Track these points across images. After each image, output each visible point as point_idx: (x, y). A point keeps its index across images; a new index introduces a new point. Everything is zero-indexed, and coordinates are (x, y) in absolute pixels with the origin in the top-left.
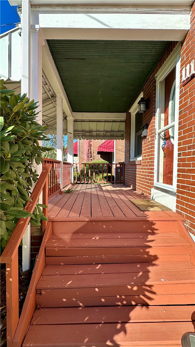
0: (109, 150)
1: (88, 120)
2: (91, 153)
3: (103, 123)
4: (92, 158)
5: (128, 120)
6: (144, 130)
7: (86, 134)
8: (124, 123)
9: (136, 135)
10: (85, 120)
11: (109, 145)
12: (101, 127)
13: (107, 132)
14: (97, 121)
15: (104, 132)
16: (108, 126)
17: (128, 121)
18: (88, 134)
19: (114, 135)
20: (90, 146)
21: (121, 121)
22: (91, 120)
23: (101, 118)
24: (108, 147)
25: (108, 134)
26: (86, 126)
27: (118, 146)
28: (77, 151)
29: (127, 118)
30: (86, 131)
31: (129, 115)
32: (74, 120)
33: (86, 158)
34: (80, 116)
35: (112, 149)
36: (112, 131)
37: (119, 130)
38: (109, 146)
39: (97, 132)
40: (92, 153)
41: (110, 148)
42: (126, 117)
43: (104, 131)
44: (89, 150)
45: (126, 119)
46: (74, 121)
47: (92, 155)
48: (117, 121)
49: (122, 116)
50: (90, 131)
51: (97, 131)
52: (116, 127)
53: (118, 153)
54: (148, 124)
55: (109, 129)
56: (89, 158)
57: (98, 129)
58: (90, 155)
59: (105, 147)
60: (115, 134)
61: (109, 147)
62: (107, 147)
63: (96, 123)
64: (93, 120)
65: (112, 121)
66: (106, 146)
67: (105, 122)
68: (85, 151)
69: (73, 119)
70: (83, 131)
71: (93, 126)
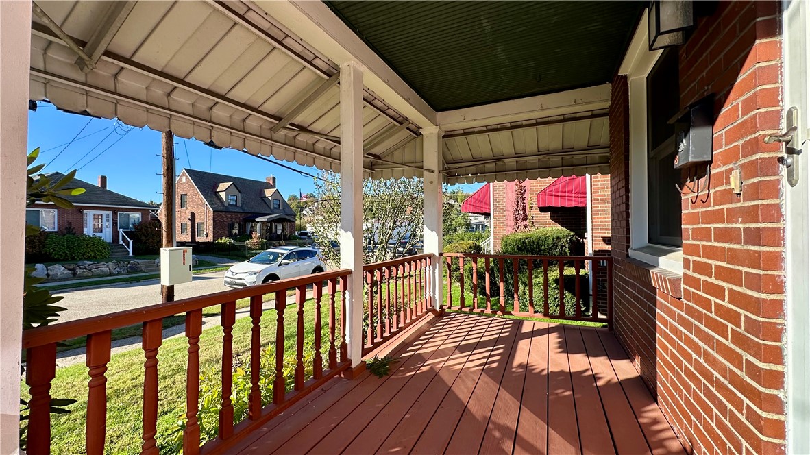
0: (570, 203)
1: (485, 129)
2: (524, 209)
3: (533, 129)
4: (526, 223)
5: (617, 105)
6: (692, 133)
7: (487, 166)
8: (607, 119)
9: (652, 154)
10: (476, 130)
11: (570, 189)
12: (528, 141)
13: (549, 153)
14: (512, 127)
15: (540, 157)
16: (551, 138)
17: (618, 110)
18: (491, 166)
19: (576, 162)
20: (522, 191)
21: (595, 112)
22: (493, 127)
23: (521, 115)
24: (566, 194)
25: (555, 159)
26: (482, 146)
27: (598, 188)
28: (490, 206)
29: (616, 99)
30: (484, 158)
31: (621, 86)
32: (443, 134)
33: (511, 221)
34: (456, 119)
35: (580, 200)
36: (565, 150)
37: (591, 144)
38: (570, 192)
39: (517, 159)
40: (527, 208)
41: (573, 195)
42: (612, 99)
43: (539, 153)
44: (518, 202)
45: (612, 104)
46: (444, 137)
47: (527, 213)
48: (578, 115)
49: (598, 97)
50: (497, 158)
51: (517, 155)
52: (579, 134)
53: (600, 211)
54: (714, 95)
55: (555, 144)
56: (519, 222)
57: (520, 148)
58: (521, 214)
59: (557, 194)
60: (578, 157)
61: (570, 195)
62: (563, 194)
63: (508, 133)
64: (499, 126)
65: (561, 118)
66: (561, 192)
67: (538, 124)
68: (509, 205)
69: (437, 130)
70: (475, 159)
71: (502, 143)
